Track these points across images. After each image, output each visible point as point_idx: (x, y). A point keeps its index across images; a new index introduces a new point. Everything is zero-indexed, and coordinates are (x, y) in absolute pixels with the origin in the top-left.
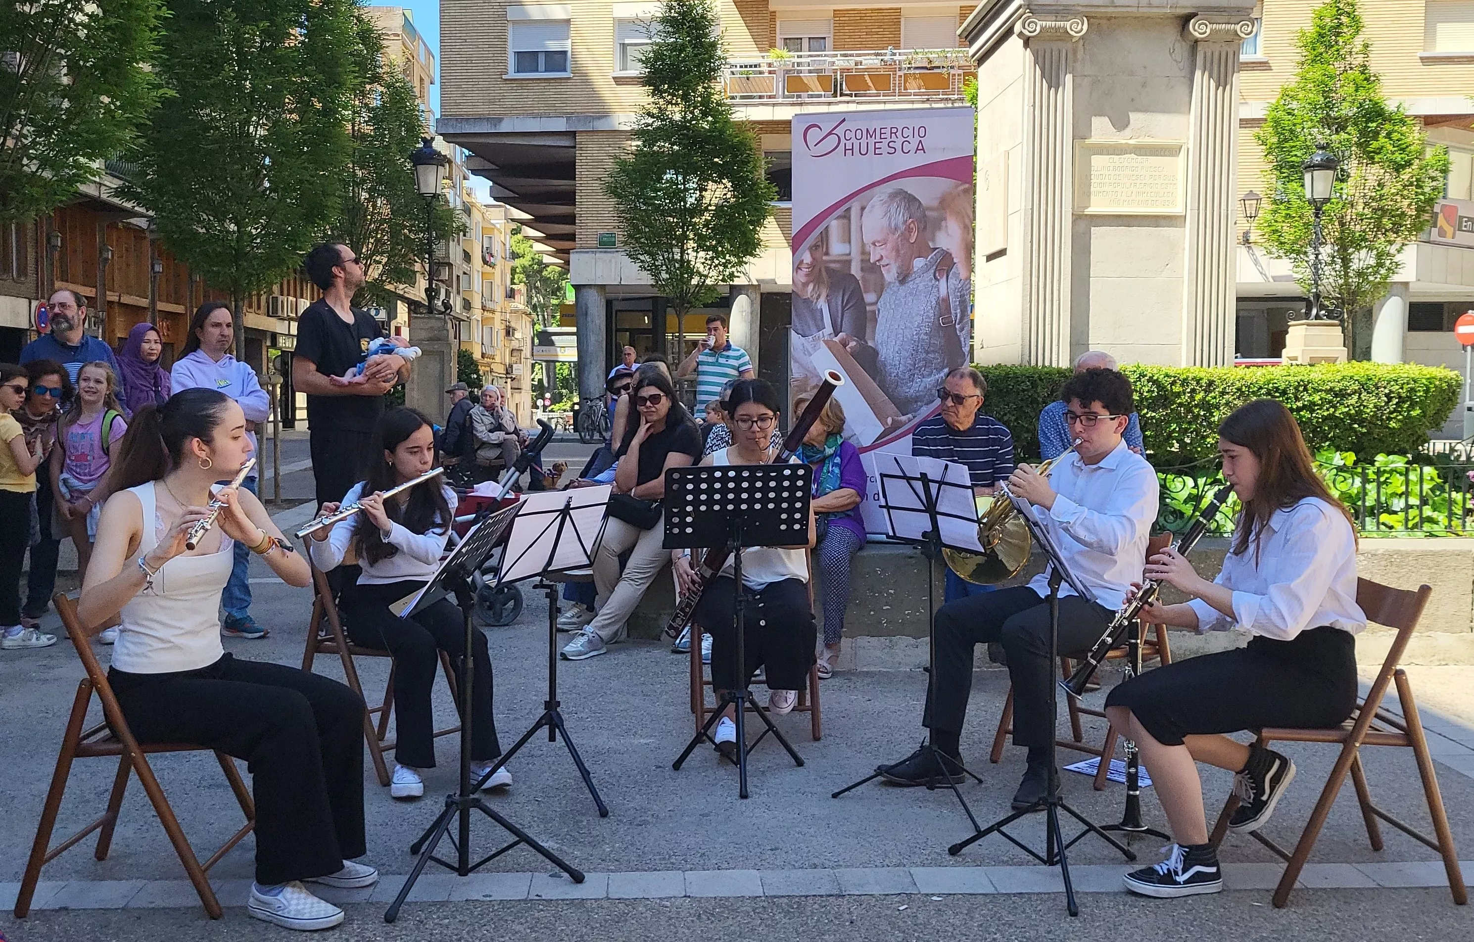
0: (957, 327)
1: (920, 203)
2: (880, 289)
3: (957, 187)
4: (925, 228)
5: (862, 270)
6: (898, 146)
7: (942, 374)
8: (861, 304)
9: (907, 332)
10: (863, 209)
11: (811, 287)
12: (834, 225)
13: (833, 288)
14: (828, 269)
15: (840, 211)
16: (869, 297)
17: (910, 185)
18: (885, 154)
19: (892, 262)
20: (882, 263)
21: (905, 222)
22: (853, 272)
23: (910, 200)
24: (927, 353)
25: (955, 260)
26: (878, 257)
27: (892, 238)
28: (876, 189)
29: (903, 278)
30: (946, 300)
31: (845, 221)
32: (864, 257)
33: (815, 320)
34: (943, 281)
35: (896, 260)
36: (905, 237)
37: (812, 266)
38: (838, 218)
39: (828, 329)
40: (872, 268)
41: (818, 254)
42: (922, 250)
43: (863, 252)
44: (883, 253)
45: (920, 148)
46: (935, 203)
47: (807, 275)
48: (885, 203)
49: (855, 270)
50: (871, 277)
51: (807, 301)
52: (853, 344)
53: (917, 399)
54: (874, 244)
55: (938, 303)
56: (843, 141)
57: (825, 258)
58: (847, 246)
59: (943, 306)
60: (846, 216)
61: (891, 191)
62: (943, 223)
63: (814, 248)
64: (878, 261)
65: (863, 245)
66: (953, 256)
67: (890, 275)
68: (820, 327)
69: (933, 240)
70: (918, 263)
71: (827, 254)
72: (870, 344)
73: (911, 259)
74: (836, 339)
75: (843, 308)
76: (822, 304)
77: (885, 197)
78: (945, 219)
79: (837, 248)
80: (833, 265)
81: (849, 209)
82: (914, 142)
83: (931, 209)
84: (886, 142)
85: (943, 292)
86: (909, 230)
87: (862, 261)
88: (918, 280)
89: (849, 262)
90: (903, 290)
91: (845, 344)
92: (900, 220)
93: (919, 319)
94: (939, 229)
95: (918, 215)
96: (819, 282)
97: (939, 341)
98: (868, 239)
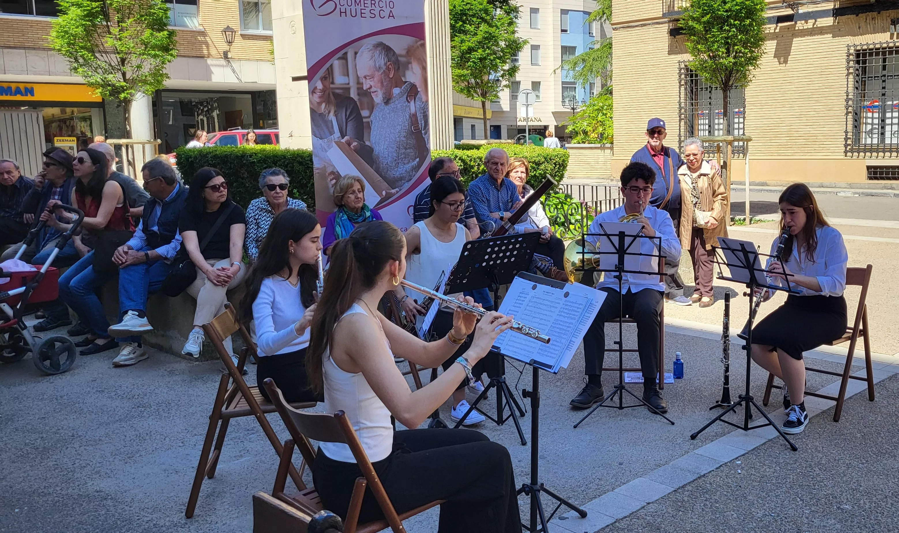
0: (423, 132)
1: (394, 52)
2: (372, 107)
3: (417, 42)
4: (399, 68)
5: (359, 94)
6: (376, 12)
7: (415, 162)
8: (359, 118)
9: (392, 136)
10: (356, 53)
11: (323, 105)
12: (337, 64)
13: (338, 107)
14: (334, 94)
15: (340, 54)
16: (365, 113)
17: (389, 40)
18: (368, 17)
19: (379, 90)
20: (373, 89)
21: (385, 64)
22: (352, 96)
23: (387, 50)
24: (406, 149)
25: (419, 90)
26: (368, 86)
27: (378, 75)
29: (387, 100)
30: (415, 115)
31: (344, 61)
32: (359, 86)
33: (328, 128)
34: (412, 103)
35: (381, 90)
36: (386, 73)
37: (323, 91)
38: (339, 58)
39: (337, 134)
40: (364, 93)
41: (327, 83)
42: (398, 82)
43: (359, 83)
44: (372, 83)
46: (404, 53)
47: (320, 97)
48: (371, 50)
49: (353, 94)
50: (365, 100)
51: (321, 115)
52: (355, 144)
53: (401, 179)
54: (365, 77)
55: (410, 117)
56: (338, 6)
57: (332, 86)
58: (347, 77)
59: (413, 119)
60: (344, 58)
61: (375, 43)
62: (410, 66)
63: (324, 79)
64: (369, 89)
65: (358, 78)
66: (418, 86)
67: (378, 98)
68: (332, 133)
69: (404, 76)
70: (396, 91)
71: (333, 83)
72: (367, 143)
73: (391, 88)
74: (343, 141)
75: (347, 120)
76: (332, 117)
77: (370, 46)
78: (411, 63)
79: (339, 80)
80: (338, 91)
81: (346, 53)
82: (387, 11)
83: (401, 56)
84: (368, 10)
85: (413, 110)
86: (388, 69)
87: (358, 89)
88: (397, 102)
89: (348, 89)
90: (387, 109)
91: (349, 144)
92: (383, 62)
93: (399, 127)
94: (408, 69)
95: (393, 59)
96: (328, 102)
97: (412, 142)
98: (361, 74)
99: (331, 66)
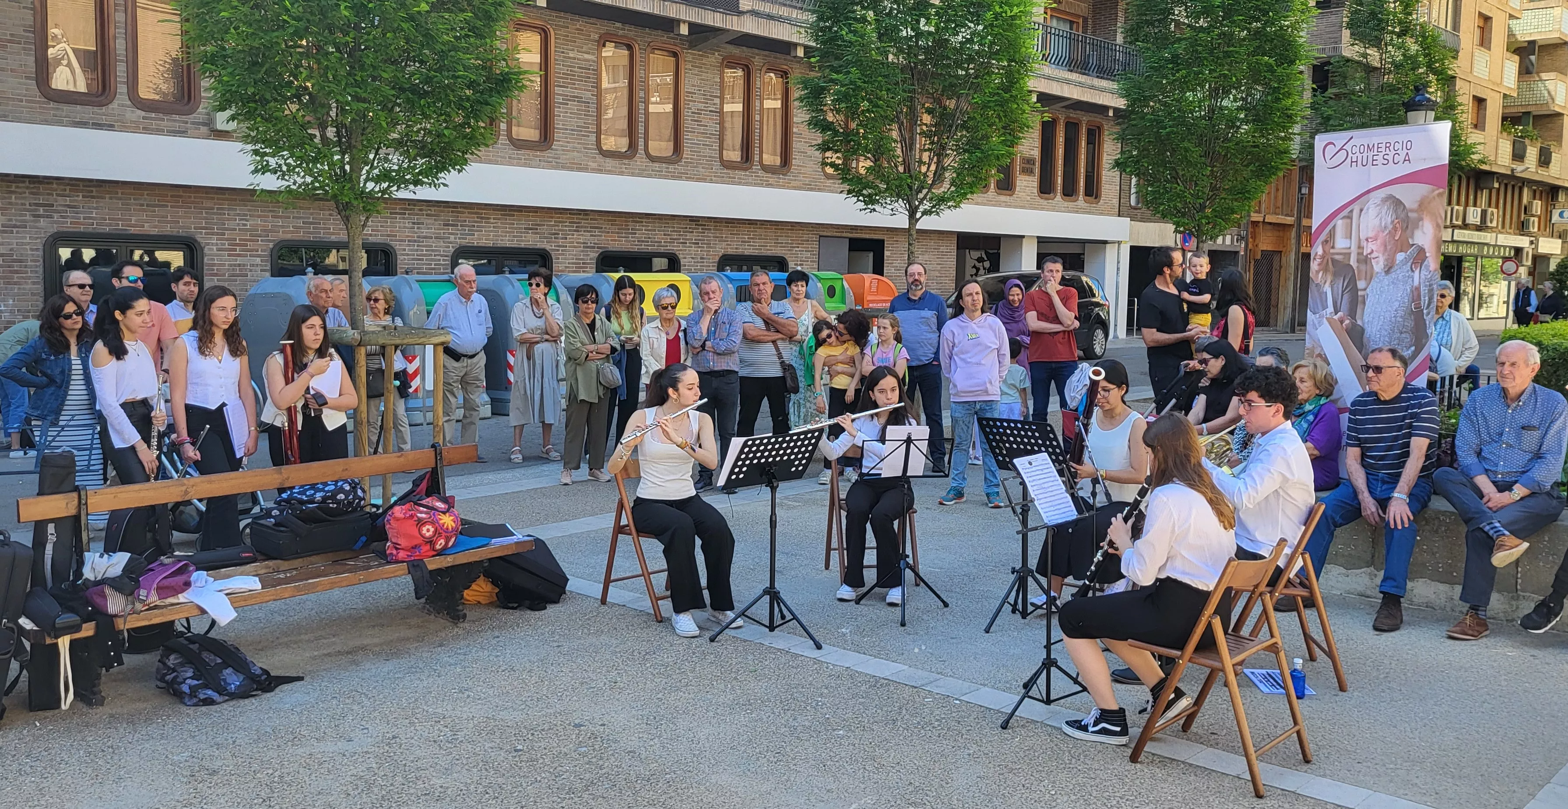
0: (1425, 311)
1: (1404, 206)
2: (1370, 278)
3: (1433, 191)
4: (1407, 227)
5: (1358, 261)
6: (1390, 158)
7: (1409, 352)
8: (1355, 289)
9: (1387, 315)
10: (1361, 210)
11: (1320, 274)
12: (1340, 223)
13: (1335, 275)
14: (1333, 260)
15: (1345, 213)
16: (1361, 284)
17: (1397, 191)
18: (1380, 165)
19: (1381, 255)
20: (1373, 255)
21: (1392, 222)
22: (1352, 263)
23: (1397, 203)
24: (1401, 333)
25: (1428, 255)
26: (1369, 251)
27: (1382, 235)
28: (1372, 194)
29: (1388, 270)
30: (1418, 289)
31: (1349, 221)
32: (1360, 251)
33: (1321, 301)
34: (1417, 272)
35: (1383, 254)
36: (1392, 234)
37: (1323, 257)
38: (1344, 217)
39: (1331, 309)
40: (1365, 260)
41: (1327, 247)
42: (1403, 245)
44: (1374, 248)
45: (1407, 160)
46: (1415, 206)
47: (1319, 265)
48: (1378, 205)
49: (1353, 262)
50: (1363, 267)
51: (1317, 285)
52: (1347, 322)
54: (1367, 240)
55: (1412, 291)
56: (1350, 155)
57: (1332, 251)
58: (1348, 241)
59: (1416, 294)
60: (1349, 217)
61: (1383, 196)
62: (1421, 223)
63: (1325, 243)
64: (1370, 254)
65: (1360, 240)
66: (1426, 250)
67: (1378, 266)
68: (1325, 307)
69: (1412, 237)
70: (1400, 256)
71: (1333, 247)
72: (1359, 322)
73: (1395, 253)
74: (1336, 317)
75: (1343, 292)
76: (1327, 288)
77: (1378, 201)
78: (1421, 219)
79: (1341, 243)
80: (1337, 257)
81: (1352, 211)
82: (1403, 154)
83: (1412, 211)
84: (1381, 154)
85: (1416, 283)
86: (1395, 229)
87: (1358, 254)
88: (1398, 272)
89: (1350, 254)
90: (1387, 280)
91: (1342, 322)
92: (1389, 220)
93: (1397, 304)
94: (1417, 227)
95: (1403, 216)
96: (1326, 271)
97: (1410, 324)
98: (1363, 237)
99: (1334, 227)
